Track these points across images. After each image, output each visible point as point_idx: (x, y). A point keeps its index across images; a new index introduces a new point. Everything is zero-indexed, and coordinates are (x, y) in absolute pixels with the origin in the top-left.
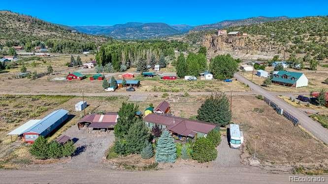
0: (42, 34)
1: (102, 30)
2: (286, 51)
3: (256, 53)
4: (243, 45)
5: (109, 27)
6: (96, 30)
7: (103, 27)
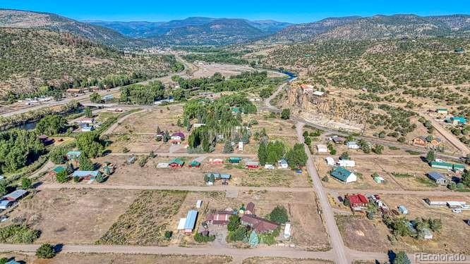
0: (92, 63)
1: (152, 29)
2: (367, 122)
3: (339, 120)
4: (327, 110)
5: (163, 24)
6: (145, 28)
7: (153, 24)
